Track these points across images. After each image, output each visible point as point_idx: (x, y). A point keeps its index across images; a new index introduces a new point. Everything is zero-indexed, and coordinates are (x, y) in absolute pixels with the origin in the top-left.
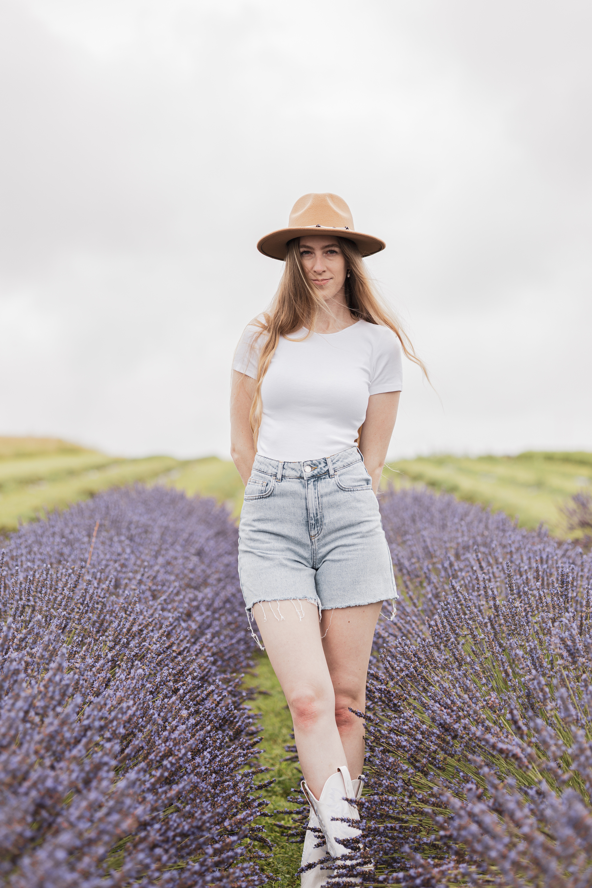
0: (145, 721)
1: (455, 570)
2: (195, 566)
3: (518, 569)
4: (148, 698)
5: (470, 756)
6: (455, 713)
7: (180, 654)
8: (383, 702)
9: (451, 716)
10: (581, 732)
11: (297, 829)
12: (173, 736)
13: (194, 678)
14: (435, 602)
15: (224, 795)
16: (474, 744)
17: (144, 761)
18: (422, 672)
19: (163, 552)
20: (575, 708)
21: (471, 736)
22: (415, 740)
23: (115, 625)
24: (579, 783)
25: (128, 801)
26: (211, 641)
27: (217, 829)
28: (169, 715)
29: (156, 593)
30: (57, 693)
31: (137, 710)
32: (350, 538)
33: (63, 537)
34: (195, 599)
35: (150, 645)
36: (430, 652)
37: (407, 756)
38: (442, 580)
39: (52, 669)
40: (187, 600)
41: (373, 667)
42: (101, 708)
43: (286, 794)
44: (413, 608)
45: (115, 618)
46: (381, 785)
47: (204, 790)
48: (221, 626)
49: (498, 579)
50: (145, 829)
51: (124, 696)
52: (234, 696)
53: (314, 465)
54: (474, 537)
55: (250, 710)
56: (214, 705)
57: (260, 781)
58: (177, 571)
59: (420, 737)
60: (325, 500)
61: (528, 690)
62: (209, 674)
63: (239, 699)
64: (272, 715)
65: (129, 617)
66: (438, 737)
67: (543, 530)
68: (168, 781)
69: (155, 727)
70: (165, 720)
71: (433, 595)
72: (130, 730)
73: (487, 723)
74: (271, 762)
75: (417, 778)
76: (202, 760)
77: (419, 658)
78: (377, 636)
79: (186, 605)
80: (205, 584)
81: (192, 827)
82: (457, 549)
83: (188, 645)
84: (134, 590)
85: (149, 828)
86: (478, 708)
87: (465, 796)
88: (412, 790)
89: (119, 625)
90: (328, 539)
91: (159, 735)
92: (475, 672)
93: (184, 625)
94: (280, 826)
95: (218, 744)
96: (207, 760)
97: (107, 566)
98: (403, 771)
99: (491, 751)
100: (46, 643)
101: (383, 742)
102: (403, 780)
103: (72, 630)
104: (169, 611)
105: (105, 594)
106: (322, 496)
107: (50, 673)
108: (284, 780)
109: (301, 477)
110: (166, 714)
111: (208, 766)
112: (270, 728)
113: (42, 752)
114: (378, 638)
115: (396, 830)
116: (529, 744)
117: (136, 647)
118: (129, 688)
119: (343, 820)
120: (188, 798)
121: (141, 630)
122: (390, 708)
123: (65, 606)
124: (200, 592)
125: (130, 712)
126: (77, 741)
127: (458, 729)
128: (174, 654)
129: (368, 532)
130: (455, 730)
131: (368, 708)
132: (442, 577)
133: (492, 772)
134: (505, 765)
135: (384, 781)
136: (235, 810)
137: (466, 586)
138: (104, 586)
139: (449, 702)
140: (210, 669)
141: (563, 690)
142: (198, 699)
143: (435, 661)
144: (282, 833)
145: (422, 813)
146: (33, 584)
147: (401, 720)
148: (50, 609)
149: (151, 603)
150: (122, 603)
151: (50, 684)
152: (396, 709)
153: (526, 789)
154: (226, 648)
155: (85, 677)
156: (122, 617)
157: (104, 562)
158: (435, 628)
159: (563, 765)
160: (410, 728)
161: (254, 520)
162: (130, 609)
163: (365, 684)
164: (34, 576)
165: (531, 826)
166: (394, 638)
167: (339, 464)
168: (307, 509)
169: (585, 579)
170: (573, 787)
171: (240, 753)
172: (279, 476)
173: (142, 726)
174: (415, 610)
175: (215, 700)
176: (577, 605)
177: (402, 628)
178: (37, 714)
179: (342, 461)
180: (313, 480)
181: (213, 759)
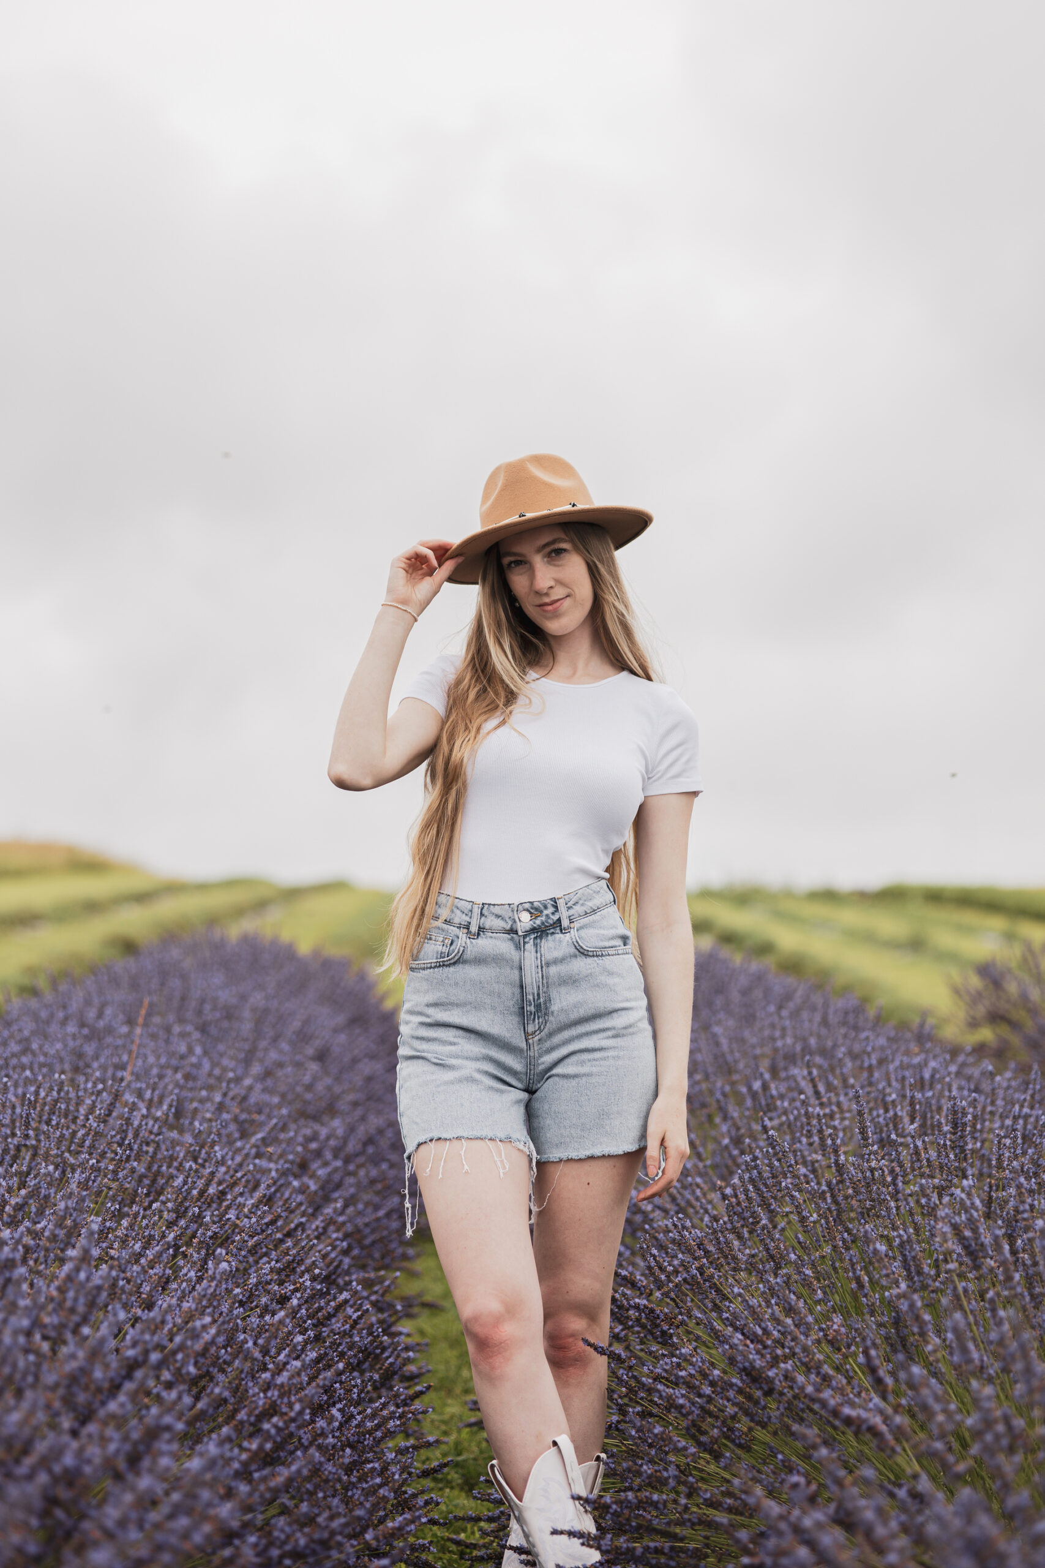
0: (231, 1354)
1: (772, 1097)
2: (315, 1078)
3: (881, 1097)
4: (235, 1312)
5: (795, 1427)
6: (769, 1351)
7: (289, 1235)
8: (643, 1326)
9: (763, 1356)
10: (988, 1390)
11: (487, 1549)
12: (279, 1380)
13: (314, 1279)
14: (736, 1152)
15: (365, 1485)
16: (801, 1406)
17: (227, 1424)
18: (712, 1276)
19: (260, 1054)
20: (977, 1346)
21: (797, 1391)
22: (700, 1396)
23: (179, 1181)
24: (982, 1478)
25: (205, 1495)
26: (342, 1213)
27: (353, 1546)
28: (273, 1343)
29: (247, 1126)
30: (82, 1300)
31: (218, 1334)
32: (595, 1037)
33: (82, 1025)
34: (314, 1137)
35: (238, 1218)
36: (727, 1243)
37: (684, 1424)
38: (747, 1113)
39: (71, 1259)
40: (300, 1139)
41: (624, 1263)
42: (157, 1328)
43: (469, 1485)
44: (696, 1160)
45: (178, 1170)
46: (639, 1473)
47: (331, 1477)
48: (358, 1185)
49: (847, 1115)
50: (230, 1544)
51: (196, 1310)
52: (380, 1310)
53: (536, 909)
54: (804, 1040)
55: (408, 1335)
56: (347, 1326)
57: (424, 1462)
58: (283, 1088)
59: (708, 1390)
60: (553, 970)
61: (897, 1312)
62: (339, 1271)
63: (390, 1316)
64: (444, 1345)
65: (201, 1170)
66: (740, 1391)
67: (927, 1028)
68: (269, 1459)
69: (248, 1364)
70: (265, 1352)
71: (731, 1139)
72: (204, 1369)
73: (827, 1369)
74: (444, 1428)
75: (702, 1462)
76: (329, 1424)
77: (707, 1253)
78: (634, 1209)
79: (299, 1149)
80: (331, 1110)
81: (313, 1541)
82: (774, 1060)
83: (303, 1220)
84: (210, 1120)
85: (237, 1542)
86: (810, 1343)
87: (785, 1496)
88: (692, 1483)
89: (185, 1183)
90: (557, 1039)
91: (253, 1377)
92: (804, 1280)
93: (296, 1183)
94: (458, 1543)
95: (355, 1396)
96: (337, 1424)
97: (161, 1077)
98: (677, 1451)
99: (831, 1419)
100: (61, 1213)
101: (642, 1398)
102: (678, 1466)
103: (102, 1191)
104: (270, 1159)
105: (160, 1127)
106: (548, 964)
107: (67, 1267)
108: (464, 1461)
109: (512, 931)
110: (268, 1340)
111: (337, 1434)
112: (441, 1367)
113: (57, 1404)
114: (635, 1213)
115: (663, 1553)
116: (897, 1408)
117: (214, 1223)
118: (204, 1296)
119: (571, 1534)
120: (303, 1490)
121: (223, 1193)
122: (655, 1338)
123: (89, 1147)
124: (322, 1124)
125: (207, 1337)
126: (115, 1388)
127: (774, 1379)
128: (279, 1235)
129: (625, 1028)
130: (770, 1381)
131: (615, 1337)
132: (748, 1109)
133: (834, 1455)
134: (855, 1444)
135: (645, 1467)
136: (382, 1513)
137: (789, 1126)
138: (159, 1114)
139: (759, 1332)
140: (341, 1262)
141: (958, 1316)
142: (320, 1314)
143: (734, 1258)
144: (462, 1555)
145: (710, 1524)
146: (34, 1109)
147: (674, 1360)
148: (63, 1152)
149: (239, 1144)
150: (191, 1145)
151: (69, 1285)
152: (665, 1339)
153: (890, 1487)
154: (367, 1225)
155: (129, 1274)
156: (191, 1168)
157: (155, 1071)
158: (734, 1200)
159: (956, 1445)
160: (691, 1375)
161: (428, 1005)
162: (203, 1154)
163: (610, 1292)
164: (37, 1093)
165: (901, 1551)
166: (662, 1214)
167: (578, 909)
168: (522, 987)
169: (997, 1118)
170: (972, 1484)
171: (394, 1412)
172: (474, 929)
173: (225, 1362)
174: (701, 1165)
175: (350, 1317)
176: (982, 1164)
177: (678, 1196)
178: (45, 1338)
179: (582, 905)
180: (533, 936)
181: (346, 1422)
